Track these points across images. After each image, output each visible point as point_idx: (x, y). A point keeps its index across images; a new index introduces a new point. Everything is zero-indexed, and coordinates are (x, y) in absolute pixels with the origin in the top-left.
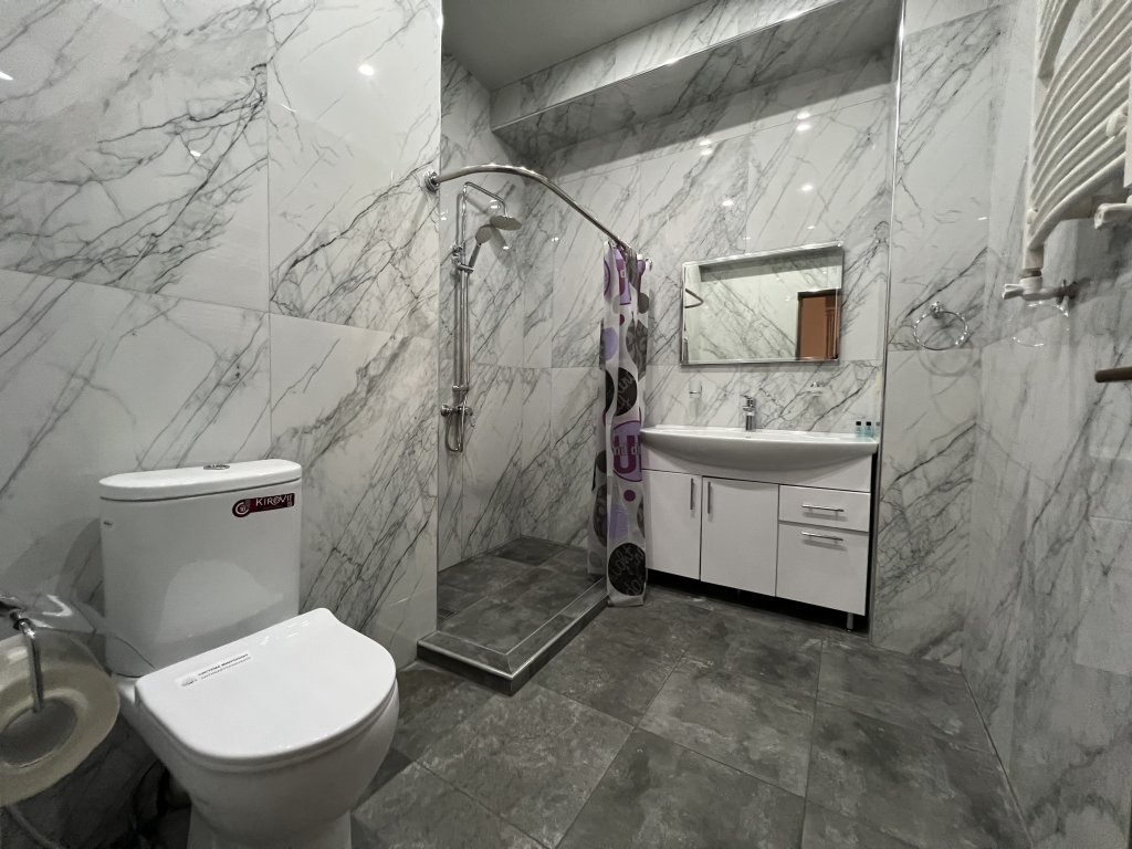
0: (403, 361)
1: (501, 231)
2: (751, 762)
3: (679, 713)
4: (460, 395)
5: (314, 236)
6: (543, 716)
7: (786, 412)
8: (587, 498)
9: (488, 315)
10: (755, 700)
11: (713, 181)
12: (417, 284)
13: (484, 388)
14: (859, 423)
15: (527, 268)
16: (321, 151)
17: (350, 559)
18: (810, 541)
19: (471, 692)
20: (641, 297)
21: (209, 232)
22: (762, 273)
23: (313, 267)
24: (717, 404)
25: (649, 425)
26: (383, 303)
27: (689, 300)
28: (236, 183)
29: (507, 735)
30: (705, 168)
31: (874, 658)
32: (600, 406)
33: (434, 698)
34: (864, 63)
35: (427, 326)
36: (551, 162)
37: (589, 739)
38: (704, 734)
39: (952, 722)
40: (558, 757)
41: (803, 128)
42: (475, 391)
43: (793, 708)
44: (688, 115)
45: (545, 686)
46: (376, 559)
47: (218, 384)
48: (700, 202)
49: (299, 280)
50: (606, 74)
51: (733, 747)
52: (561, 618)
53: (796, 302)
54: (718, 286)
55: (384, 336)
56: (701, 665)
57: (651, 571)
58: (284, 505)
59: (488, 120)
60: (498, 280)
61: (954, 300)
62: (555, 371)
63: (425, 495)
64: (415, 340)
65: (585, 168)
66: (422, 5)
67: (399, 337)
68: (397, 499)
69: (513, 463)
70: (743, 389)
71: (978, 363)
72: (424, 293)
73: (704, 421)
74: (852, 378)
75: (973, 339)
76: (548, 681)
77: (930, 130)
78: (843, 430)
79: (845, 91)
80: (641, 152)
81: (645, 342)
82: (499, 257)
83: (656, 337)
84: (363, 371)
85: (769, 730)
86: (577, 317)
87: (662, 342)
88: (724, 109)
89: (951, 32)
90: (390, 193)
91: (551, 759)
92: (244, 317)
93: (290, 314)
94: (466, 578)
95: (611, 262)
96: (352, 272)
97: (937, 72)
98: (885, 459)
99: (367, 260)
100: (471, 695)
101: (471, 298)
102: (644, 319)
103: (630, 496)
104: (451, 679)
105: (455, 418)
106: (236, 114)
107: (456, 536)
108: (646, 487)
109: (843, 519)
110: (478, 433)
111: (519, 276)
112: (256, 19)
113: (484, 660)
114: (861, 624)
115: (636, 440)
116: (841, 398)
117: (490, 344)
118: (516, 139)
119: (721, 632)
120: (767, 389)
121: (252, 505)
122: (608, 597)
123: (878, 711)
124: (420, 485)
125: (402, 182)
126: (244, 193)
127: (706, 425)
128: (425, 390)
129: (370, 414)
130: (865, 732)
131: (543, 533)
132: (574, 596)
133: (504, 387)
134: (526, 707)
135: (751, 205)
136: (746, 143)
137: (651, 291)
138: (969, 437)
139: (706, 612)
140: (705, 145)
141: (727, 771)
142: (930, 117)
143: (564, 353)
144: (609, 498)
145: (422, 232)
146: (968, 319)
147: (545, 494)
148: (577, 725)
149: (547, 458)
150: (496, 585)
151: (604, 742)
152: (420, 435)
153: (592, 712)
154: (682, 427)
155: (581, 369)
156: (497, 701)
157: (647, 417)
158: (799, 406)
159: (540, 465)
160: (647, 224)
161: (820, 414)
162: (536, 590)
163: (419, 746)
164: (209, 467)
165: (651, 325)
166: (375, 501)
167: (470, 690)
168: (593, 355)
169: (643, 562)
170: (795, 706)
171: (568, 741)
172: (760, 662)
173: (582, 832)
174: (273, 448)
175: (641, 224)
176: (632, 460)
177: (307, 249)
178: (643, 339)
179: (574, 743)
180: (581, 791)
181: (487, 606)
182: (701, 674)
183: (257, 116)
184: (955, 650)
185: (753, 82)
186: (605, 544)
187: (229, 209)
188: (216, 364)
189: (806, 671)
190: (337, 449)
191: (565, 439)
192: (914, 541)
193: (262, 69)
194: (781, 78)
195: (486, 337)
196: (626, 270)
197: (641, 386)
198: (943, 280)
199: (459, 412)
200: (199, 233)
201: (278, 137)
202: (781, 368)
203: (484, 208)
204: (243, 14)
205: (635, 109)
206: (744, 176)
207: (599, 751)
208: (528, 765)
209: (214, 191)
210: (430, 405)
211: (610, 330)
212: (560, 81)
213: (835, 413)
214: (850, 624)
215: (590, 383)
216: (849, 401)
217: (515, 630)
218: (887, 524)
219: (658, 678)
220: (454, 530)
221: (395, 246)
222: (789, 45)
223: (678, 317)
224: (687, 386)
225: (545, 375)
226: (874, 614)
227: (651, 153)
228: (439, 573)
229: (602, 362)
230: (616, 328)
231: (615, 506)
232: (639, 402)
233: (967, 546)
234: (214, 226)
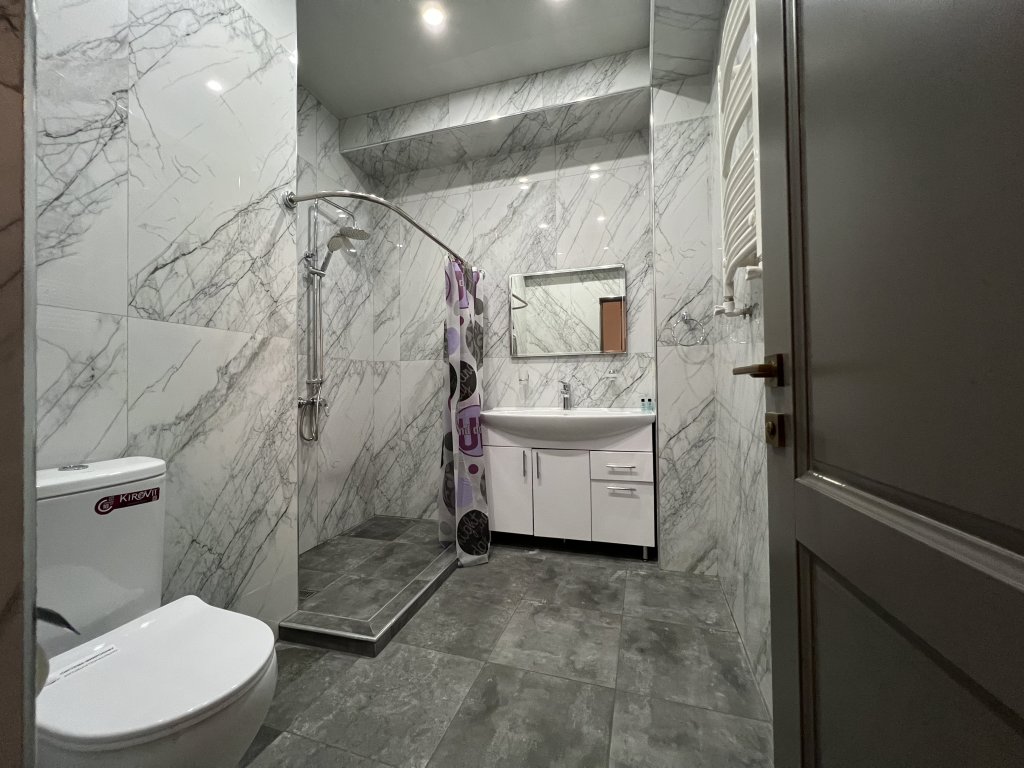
0: (263, 359)
1: (351, 240)
2: (575, 670)
3: (520, 645)
4: (314, 387)
5: (175, 246)
6: (406, 669)
7: (592, 393)
8: (436, 474)
9: (339, 314)
10: (579, 624)
11: (530, 212)
12: (276, 289)
13: (336, 380)
14: (643, 400)
15: (377, 272)
16: (182, 170)
17: (210, 550)
18: (614, 494)
19: (335, 661)
20: (477, 302)
21: (63, 241)
22: (571, 282)
23: (174, 273)
24: (542, 388)
25: (489, 408)
26: (243, 307)
27: (516, 303)
28: (95, 195)
29: (374, 691)
30: (523, 201)
31: (661, 578)
32: (445, 393)
33: (299, 673)
34: (631, 138)
35: (287, 327)
36: (394, 185)
37: (448, 679)
38: (541, 657)
39: (711, 615)
40: (421, 699)
41: (594, 177)
42: (328, 384)
43: (605, 625)
44: (509, 159)
45: (406, 643)
46: (238, 545)
47: (71, 386)
48: (521, 228)
49: (159, 285)
50: (441, 120)
51: (562, 662)
52: (418, 582)
53: (598, 306)
54: (539, 291)
55: (244, 337)
56: (537, 604)
57: (493, 532)
58: (149, 499)
59: (337, 143)
60: (348, 283)
61: (696, 310)
62: (403, 364)
63: (285, 481)
64: (274, 341)
65: (426, 192)
66: (279, 51)
67: (259, 338)
68: (258, 487)
69: (366, 448)
70: (560, 376)
71: (713, 355)
72: (283, 297)
73: (532, 404)
74: (636, 367)
75: (709, 338)
76: (408, 639)
77: (674, 192)
78: (633, 406)
79: (619, 156)
80: (472, 184)
81: (482, 339)
82: (349, 263)
83: (490, 335)
84: (223, 371)
85: (590, 644)
86: (423, 316)
87: (495, 338)
88: (535, 158)
89: (682, 129)
90: (251, 208)
91: (415, 702)
92: (100, 321)
93: (149, 318)
94: (323, 560)
95: (451, 272)
96: (213, 278)
97: (675, 154)
98: (660, 426)
99: (228, 267)
100: (336, 663)
101: (324, 298)
102: (480, 319)
103: (473, 469)
104: (315, 652)
105: (310, 409)
106: (95, 134)
107: (312, 521)
108: (488, 462)
109: (636, 474)
110: (331, 423)
111: (368, 280)
112: (117, 50)
113: (346, 628)
114: (653, 554)
115: (477, 422)
116: (630, 381)
117: (342, 339)
118: (363, 162)
119: (552, 575)
120: (577, 375)
121: (116, 502)
122: (458, 560)
123: (665, 617)
124: (281, 472)
125: (262, 200)
126: (102, 205)
127: (533, 406)
128: (285, 384)
129: (230, 410)
130: (656, 632)
131: (396, 511)
132: (428, 562)
133: (356, 378)
134: (389, 664)
135: (559, 233)
136: (553, 185)
137: (485, 296)
138: (711, 407)
139: (540, 561)
140: (524, 183)
141: (559, 680)
142: (672, 183)
143: (412, 347)
144: (456, 472)
145: (280, 244)
146: (705, 324)
147: (397, 475)
148: (437, 670)
149: (399, 442)
150: (353, 562)
151: (460, 678)
152: (279, 426)
153: (448, 657)
154: (514, 408)
155: (427, 361)
156: (362, 663)
157: (485, 402)
158: (601, 389)
159: (392, 449)
160: (479, 242)
161: (617, 395)
162: (392, 562)
163: (287, 717)
164: (64, 468)
165: (486, 324)
166: (236, 492)
167: (334, 659)
168: (437, 350)
169: (487, 525)
170: (608, 623)
171: (429, 684)
172: (582, 595)
173: (446, 753)
174: (129, 446)
175: (474, 242)
176: (474, 438)
177: (168, 256)
178: (479, 337)
179: (434, 685)
180: (442, 722)
181: (347, 582)
182: (537, 611)
183: (117, 136)
184: (713, 563)
185: (556, 141)
186: (454, 513)
187: (86, 220)
188: (68, 367)
189: (615, 596)
190: (197, 444)
191: (414, 424)
192: (682, 486)
193: (124, 95)
194: (576, 141)
195: (338, 333)
196: (463, 280)
197: (479, 375)
198: (688, 297)
199: (313, 404)
200: (53, 242)
201: (138, 156)
202: (588, 359)
203: (335, 220)
204: (105, 45)
205: (466, 149)
206: (553, 210)
207: (456, 687)
208: (394, 711)
209: (69, 204)
210: (289, 399)
211: (452, 329)
212: (403, 119)
213: (627, 394)
214: (645, 556)
215: (436, 373)
216: (636, 384)
217: (375, 600)
218: (665, 475)
219: (503, 620)
220: (309, 515)
221: (254, 255)
222: (580, 119)
223: (507, 319)
224: (517, 374)
225: (394, 368)
226: (661, 545)
227: (480, 185)
228: (300, 556)
229: (446, 356)
230: (457, 327)
231: (461, 480)
232: (479, 389)
233: (715, 486)
234: (70, 235)
